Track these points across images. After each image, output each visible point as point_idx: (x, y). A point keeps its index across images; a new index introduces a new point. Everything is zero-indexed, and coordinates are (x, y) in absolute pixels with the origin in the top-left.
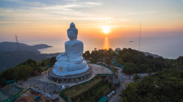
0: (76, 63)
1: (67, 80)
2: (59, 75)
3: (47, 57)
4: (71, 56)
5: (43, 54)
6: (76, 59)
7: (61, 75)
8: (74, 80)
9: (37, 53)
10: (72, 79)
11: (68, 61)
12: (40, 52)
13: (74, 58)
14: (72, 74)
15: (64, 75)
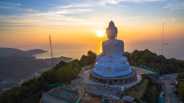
0: (122, 63)
1: (118, 81)
2: (108, 76)
3: (44, 62)
4: (113, 56)
5: (39, 59)
6: (121, 58)
7: (110, 76)
8: (125, 81)
9: (33, 59)
10: (124, 80)
11: (111, 61)
12: (35, 57)
13: (119, 58)
14: (122, 75)
15: (114, 76)
